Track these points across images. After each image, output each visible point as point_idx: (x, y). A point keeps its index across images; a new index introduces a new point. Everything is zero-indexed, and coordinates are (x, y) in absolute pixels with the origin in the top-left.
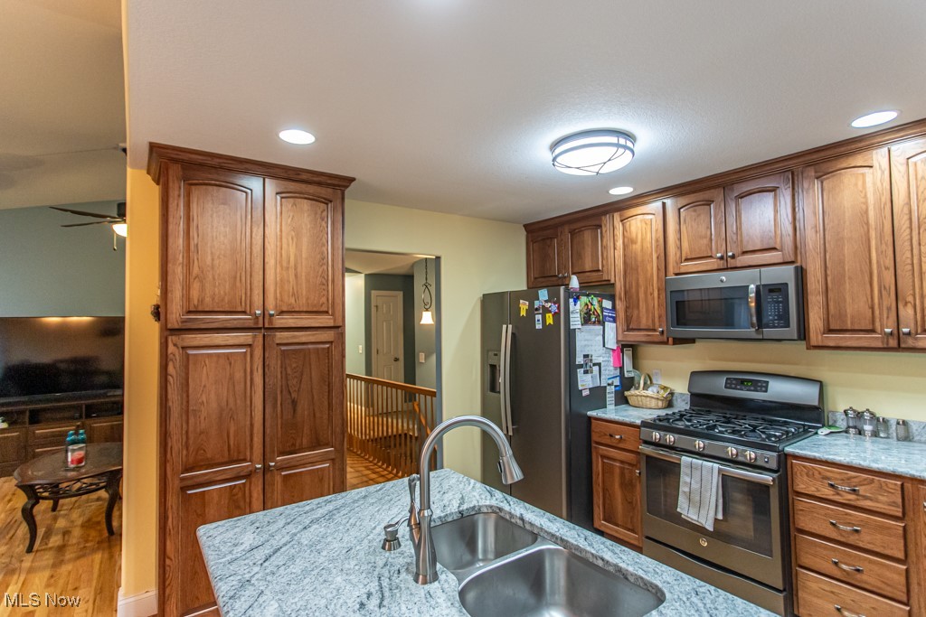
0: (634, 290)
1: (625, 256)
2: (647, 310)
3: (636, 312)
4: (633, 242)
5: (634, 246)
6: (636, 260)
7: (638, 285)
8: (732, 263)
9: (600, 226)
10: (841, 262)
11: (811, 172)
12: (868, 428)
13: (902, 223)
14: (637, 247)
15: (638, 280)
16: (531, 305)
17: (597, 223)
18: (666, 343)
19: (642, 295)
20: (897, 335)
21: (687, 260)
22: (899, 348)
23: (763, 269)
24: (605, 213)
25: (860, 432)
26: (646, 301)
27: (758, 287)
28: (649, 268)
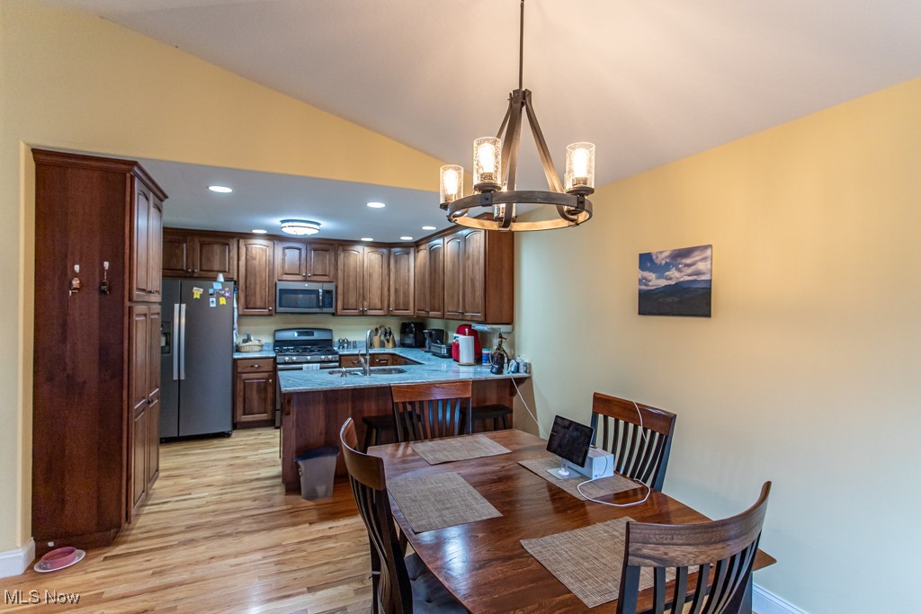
0: (252, 286)
1: (246, 266)
2: (261, 298)
3: (253, 299)
4: (254, 259)
5: (254, 262)
6: (255, 269)
7: (255, 284)
8: (308, 279)
9: (228, 245)
10: (349, 284)
11: (341, 248)
12: (346, 345)
13: (365, 273)
14: (257, 262)
15: (255, 281)
16: (206, 291)
17: (225, 242)
18: (271, 315)
19: (258, 290)
20: (363, 311)
21: (286, 274)
22: (363, 315)
23: (325, 284)
24: (233, 237)
25: (343, 347)
26: (261, 292)
27: (324, 291)
28: (264, 275)
